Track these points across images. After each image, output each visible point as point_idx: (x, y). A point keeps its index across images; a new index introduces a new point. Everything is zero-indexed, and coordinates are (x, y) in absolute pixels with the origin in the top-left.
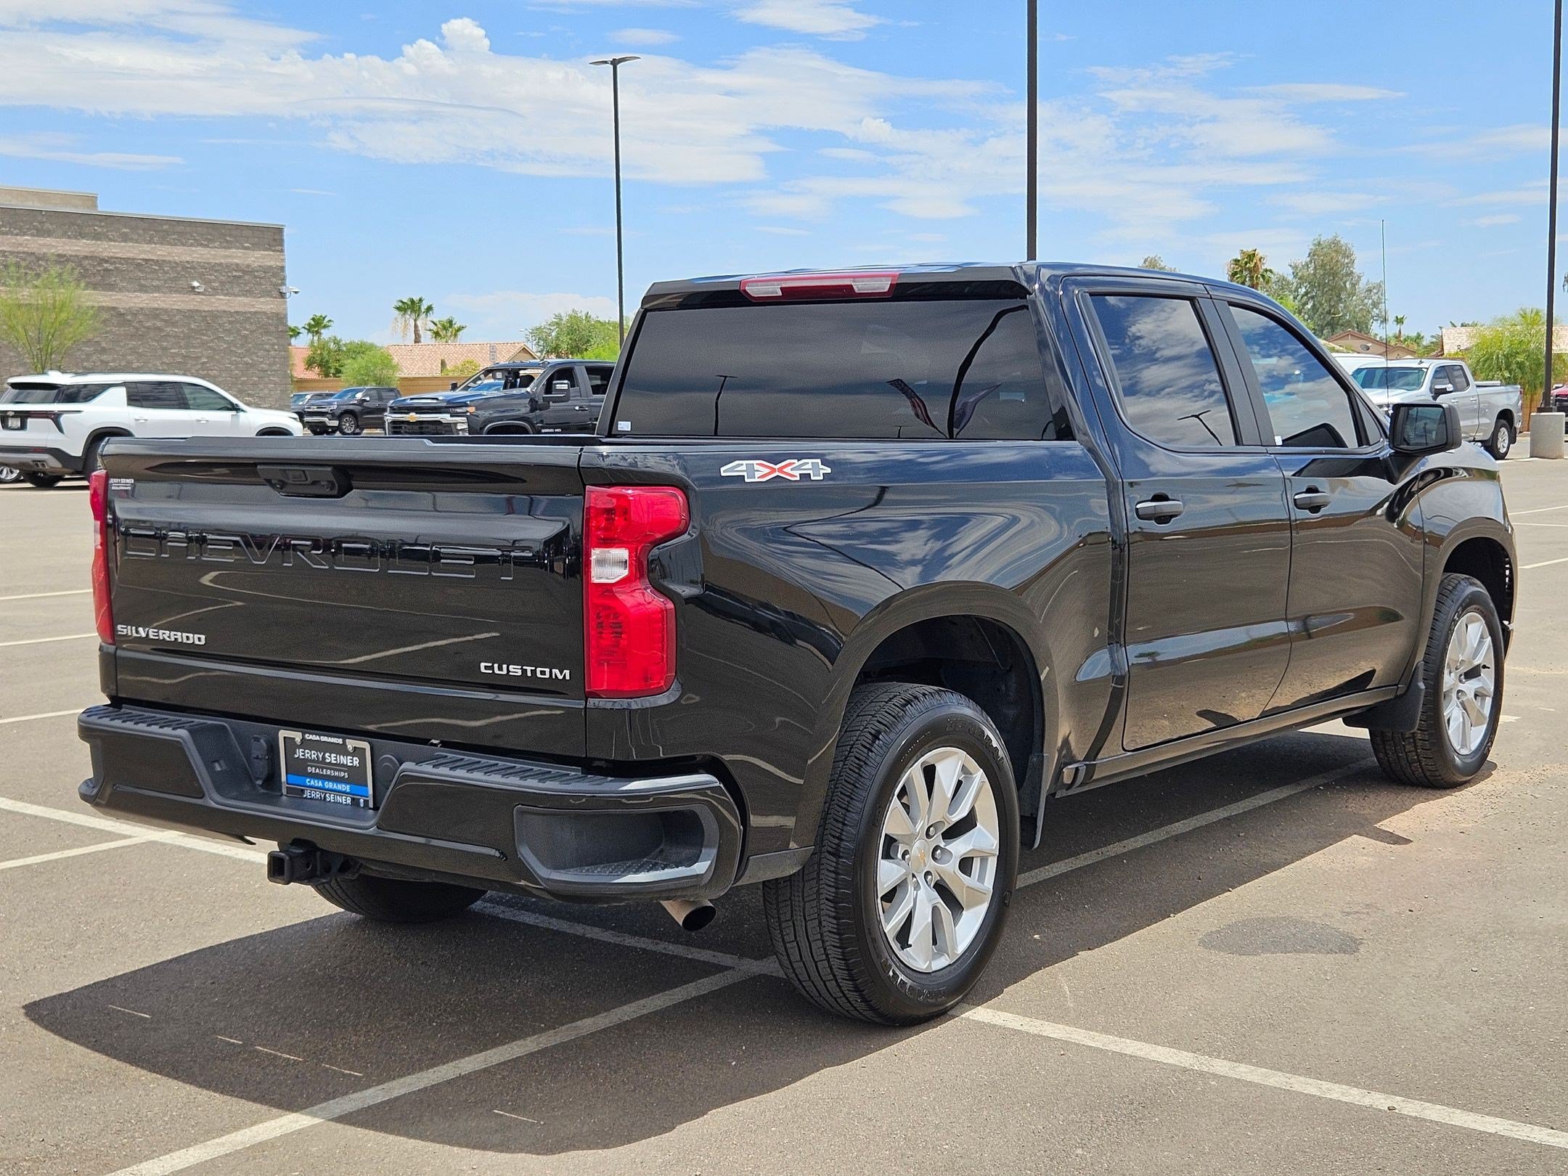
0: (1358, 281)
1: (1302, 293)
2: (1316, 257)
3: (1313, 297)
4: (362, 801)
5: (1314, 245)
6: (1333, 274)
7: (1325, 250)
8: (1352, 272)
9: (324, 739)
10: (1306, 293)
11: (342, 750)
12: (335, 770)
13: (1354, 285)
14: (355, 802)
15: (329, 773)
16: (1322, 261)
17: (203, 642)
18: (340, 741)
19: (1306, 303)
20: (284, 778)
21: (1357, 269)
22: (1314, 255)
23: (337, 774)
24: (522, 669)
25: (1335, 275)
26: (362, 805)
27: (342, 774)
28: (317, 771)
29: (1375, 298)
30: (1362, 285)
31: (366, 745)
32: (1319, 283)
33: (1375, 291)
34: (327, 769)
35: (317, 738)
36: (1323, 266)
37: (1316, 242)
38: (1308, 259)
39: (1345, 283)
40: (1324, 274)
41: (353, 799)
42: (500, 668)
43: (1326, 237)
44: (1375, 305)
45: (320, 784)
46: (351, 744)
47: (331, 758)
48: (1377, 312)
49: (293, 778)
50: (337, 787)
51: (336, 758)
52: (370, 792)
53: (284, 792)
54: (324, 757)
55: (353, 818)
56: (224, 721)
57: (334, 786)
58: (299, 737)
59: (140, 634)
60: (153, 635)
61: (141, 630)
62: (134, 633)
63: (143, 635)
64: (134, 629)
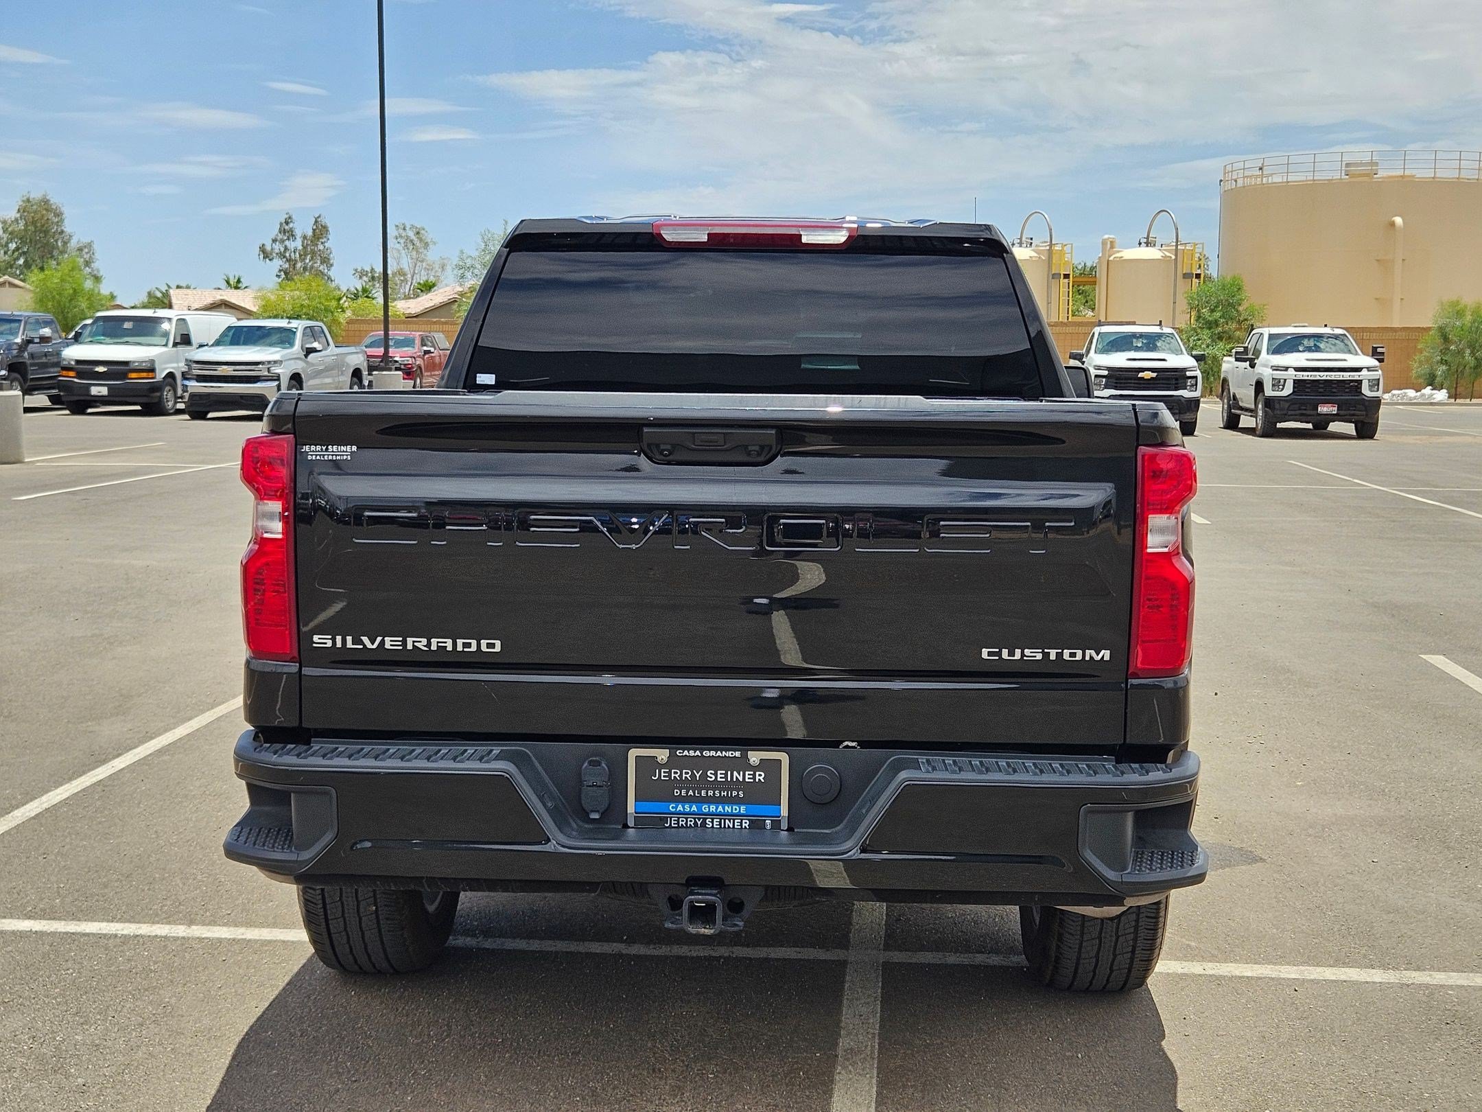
0: (69, 240)
1: (13, 248)
2: (25, 214)
3: (24, 253)
4: (768, 822)
5: (23, 201)
6: (45, 231)
7: (35, 207)
8: (62, 232)
9: (709, 754)
10: (17, 249)
11: (743, 765)
12: (724, 789)
13: (65, 243)
14: (757, 824)
15: (711, 794)
16: (33, 218)
17: (498, 649)
18: (738, 754)
19: (18, 259)
20: (631, 809)
21: (68, 227)
22: (24, 211)
23: (724, 793)
24: (1043, 652)
25: (46, 232)
26: (769, 827)
27: (734, 793)
28: (691, 793)
29: (86, 257)
30: (73, 244)
31: (783, 757)
32: (31, 240)
33: (86, 250)
34: (707, 789)
35: (699, 753)
36: (34, 223)
37: (25, 199)
38: (18, 215)
39: (56, 241)
40: (35, 232)
41: (752, 822)
42: (1011, 654)
43: (36, 195)
44: (87, 264)
45: (694, 808)
46: (755, 757)
47: (716, 775)
48: (90, 270)
49: (649, 806)
50: (728, 809)
51: (726, 774)
52: (784, 811)
53: (631, 823)
54: (705, 775)
55: (753, 843)
56: (520, 745)
57: (720, 809)
58: (662, 755)
59: (364, 646)
60: (391, 645)
61: (365, 639)
62: (349, 645)
63: (369, 645)
64: (349, 639)
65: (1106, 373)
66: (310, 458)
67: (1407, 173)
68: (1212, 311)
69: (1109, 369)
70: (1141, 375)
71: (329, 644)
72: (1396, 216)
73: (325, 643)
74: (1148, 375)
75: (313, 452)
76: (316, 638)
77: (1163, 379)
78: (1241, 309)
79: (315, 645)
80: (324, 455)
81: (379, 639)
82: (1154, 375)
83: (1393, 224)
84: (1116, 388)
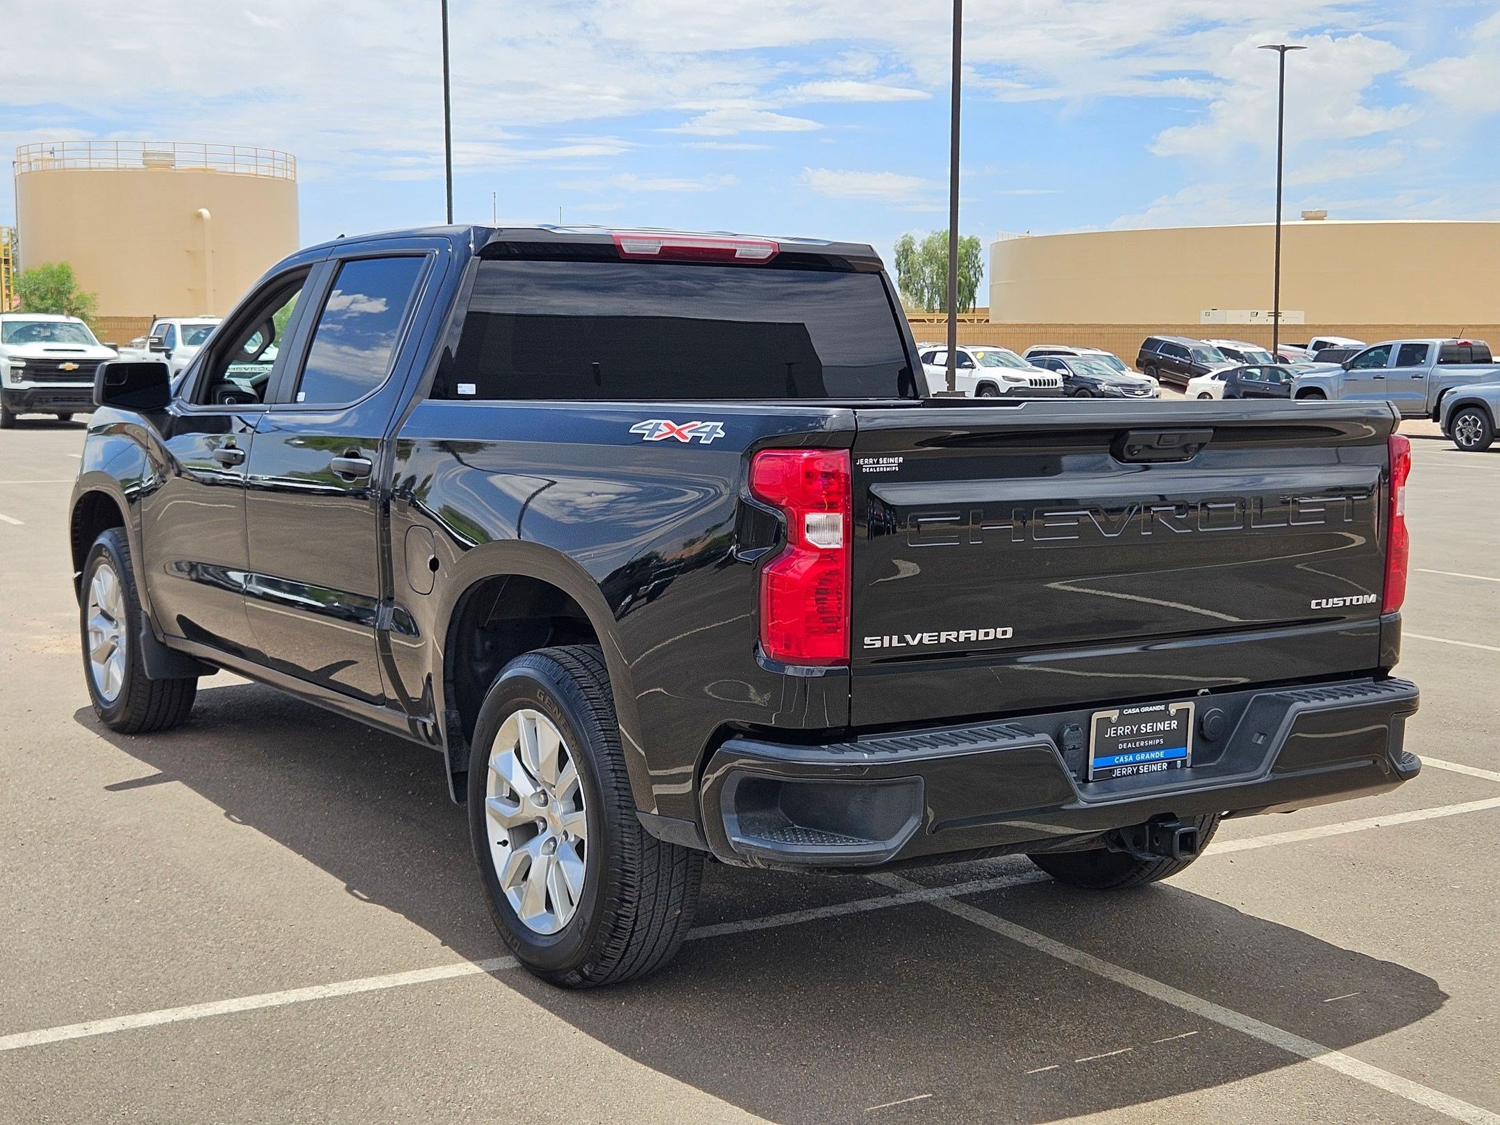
4: (1179, 762)
9: (1144, 710)
11: (1165, 716)
12: (1151, 739)
14: (1172, 765)
15: (1142, 744)
17: (1009, 635)
18: (1162, 708)
20: (1091, 765)
23: (1151, 743)
26: (1179, 766)
27: (1157, 741)
28: (1130, 745)
31: (1191, 705)
34: (1140, 740)
35: (1138, 710)
41: (1169, 763)
45: (1132, 758)
46: (1173, 708)
47: (1146, 728)
49: (1104, 761)
50: (1153, 755)
51: (1153, 726)
52: (1189, 750)
53: (1091, 778)
54: (1139, 729)
55: (1170, 782)
56: (1016, 721)
57: (1148, 757)
58: (1114, 714)
59: (907, 643)
60: (929, 641)
61: (908, 637)
62: (895, 643)
63: (912, 643)
64: (895, 638)
65: (23, 364)
66: (864, 470)
67: (209, 166)
68: (42, 298)
69: (27, 360)
70: (61, 366)
71: (878, 644)
72: (201, 207)
73: (874, 644)
74: (69, 366)
75: (867, 464)
76: (867, 640)
77: (86, 371)
78: (72, 297)
79: (865, 647)
80: (876, 468)
81: (919, 636)
82: (76, 366)
83: (200, 216)
84: (35, 380)
